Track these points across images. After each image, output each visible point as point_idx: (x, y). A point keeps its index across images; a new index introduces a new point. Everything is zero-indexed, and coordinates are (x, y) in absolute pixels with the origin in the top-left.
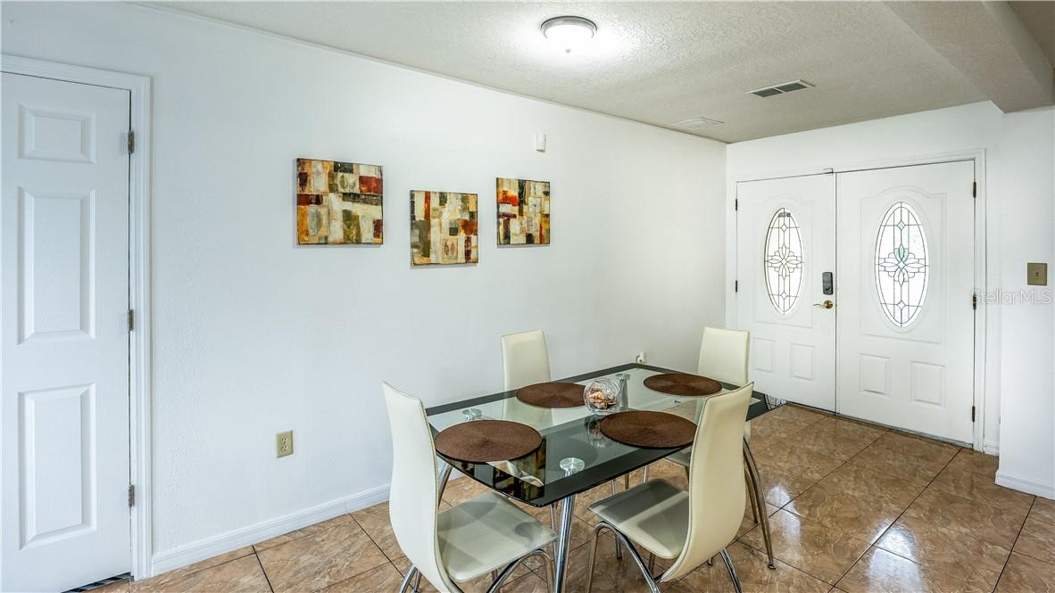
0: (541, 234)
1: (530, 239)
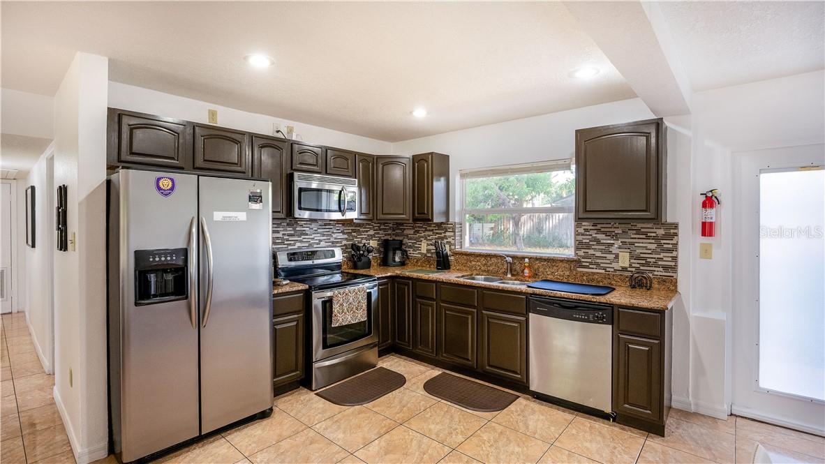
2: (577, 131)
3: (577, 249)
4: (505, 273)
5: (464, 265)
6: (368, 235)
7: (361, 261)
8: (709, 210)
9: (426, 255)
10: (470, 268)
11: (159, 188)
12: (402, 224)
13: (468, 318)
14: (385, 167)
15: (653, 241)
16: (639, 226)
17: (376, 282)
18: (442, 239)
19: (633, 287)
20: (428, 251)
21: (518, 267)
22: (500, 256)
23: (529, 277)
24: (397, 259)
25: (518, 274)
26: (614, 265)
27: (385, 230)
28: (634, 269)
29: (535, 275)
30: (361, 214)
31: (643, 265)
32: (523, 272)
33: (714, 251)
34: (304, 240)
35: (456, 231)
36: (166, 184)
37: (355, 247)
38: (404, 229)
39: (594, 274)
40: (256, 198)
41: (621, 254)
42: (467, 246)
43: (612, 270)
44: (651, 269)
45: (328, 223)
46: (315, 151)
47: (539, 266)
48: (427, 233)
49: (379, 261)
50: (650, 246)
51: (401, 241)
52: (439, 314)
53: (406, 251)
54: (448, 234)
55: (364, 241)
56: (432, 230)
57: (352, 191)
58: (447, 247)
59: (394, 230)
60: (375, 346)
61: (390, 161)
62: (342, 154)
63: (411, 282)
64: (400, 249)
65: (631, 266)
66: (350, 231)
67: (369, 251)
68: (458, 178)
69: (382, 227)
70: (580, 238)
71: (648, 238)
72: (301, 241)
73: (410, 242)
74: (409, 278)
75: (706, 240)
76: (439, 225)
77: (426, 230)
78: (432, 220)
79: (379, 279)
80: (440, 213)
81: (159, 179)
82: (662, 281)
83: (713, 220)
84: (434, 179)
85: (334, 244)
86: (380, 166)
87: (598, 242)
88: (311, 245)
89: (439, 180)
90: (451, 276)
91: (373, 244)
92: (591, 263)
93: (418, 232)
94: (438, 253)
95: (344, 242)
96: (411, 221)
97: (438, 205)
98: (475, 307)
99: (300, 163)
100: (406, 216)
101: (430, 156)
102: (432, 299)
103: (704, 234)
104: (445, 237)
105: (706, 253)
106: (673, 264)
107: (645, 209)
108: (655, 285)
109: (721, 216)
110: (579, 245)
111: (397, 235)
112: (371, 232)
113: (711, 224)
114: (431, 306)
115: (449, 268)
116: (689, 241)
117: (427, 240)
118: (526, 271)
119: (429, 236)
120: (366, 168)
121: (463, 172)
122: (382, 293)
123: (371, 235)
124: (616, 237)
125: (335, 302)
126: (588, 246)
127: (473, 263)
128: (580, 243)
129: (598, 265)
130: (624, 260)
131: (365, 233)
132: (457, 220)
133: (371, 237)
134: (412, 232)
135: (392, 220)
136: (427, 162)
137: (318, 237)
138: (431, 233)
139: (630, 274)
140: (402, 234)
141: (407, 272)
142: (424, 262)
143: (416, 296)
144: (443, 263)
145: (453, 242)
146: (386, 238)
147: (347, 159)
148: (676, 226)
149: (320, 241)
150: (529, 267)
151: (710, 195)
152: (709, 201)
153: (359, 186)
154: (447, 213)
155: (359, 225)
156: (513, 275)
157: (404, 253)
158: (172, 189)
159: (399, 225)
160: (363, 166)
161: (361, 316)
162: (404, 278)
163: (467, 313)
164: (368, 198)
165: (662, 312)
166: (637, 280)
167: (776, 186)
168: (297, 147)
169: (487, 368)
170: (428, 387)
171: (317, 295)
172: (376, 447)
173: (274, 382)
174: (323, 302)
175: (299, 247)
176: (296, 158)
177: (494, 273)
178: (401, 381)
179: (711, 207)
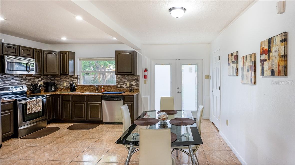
0: (279, 70)
1: (273, 73)
2: (115, 51)
4: (96, 91)
5: (81, 89)
6: (38, 80)
7: (36, 90)
9: (65, 87)
10: (84, 90)
12: (55, 76)
13: (83, 105)
14: (47, 55)
15: (134, 80)
16: (131, 76)
18: (73, 81)
19: (130, 92)
20: (66, 85)
21: (100, 89)
22: (94, 86)
23: (103, 91)
24: (53, 89)
25: (100, 91)
26: (126, 86)
27: (46, 78)
28: (130, 87)
29: (105, 91)
30: (36, 72)
31: (132, 86)
32: (101, 90)
33: (147, 82)
34: (7, 83)
35: (78, 78)
37: (32, 85)
38: (56, 78)
39: (121, 89)
41: (127, 83)
42: (82, 83)
43: (125, 88)
44: (134, 87)
45: (18, 76)
46: (14, 47)
47: (106, 88)
48: (66, 79)
49: (44, 90)
51: (55, 82)
52: (72, 106)
53: (57, 86)
54: (75, 79)
55: (36, 83)
56: (68, 78)
57: (32, 62)
58: (75, 84)
59: (50, 78)
61: (49, 52)
62: (27, 49)
63: (60, 96)
64: (54, 85)
65: (130, 86)
66: (30, 79)
67: (40, 86)
68: (78, 60)
69: (45, 77)
70: (117, 79)
71: (133, 79)
72: (5, 83)
73: (58, 83)
74: (59, 95)
75: (145, 79)
76: (71, 76)
77: (66, 78)
78: (69, 74)
79: (46, 96)
80: (71, 72)
82: (136, 89)
83: (146, 75)
84: (69, 60)
86: (45, 54)
87: (122, 80)
89: (71, 61)
90: (77, 93)
91: (41, 83)
92: (120, 86)
93: (62, 79)
94: (71, 86)
95: (27, 83)
96: (59, 75)
97: (71, 69)
98: (85, 101)
99: (7, 52)
100: (58, 73)
101: (67, 52)
102: (70, 101)
103: (145, 78)
104: (74, 80)
105: (145, 82)
106: (138, 85)
107: (131, 72)
108: (135, 91)
109: (149, 74)
110: (117, 82)
111: (52, 80)
112: (40, 79)
114: (69, 103)
115: (76, 91)
116: (142, 79)
117: (66, 82)
118: (102, 90)
119: (67, 80)
120: (38, 55)
121: (80, 58)
122: (48, 101)
123: (40, 80)
124: (126, 79)
125: (28, 104)
126: (120, 82)
127: (85, 88)
128: (118, 81)
129: (122, 86)
130: (128, 85)
131: (37, 80)
132: (78, 75)
133: (40, 81)
134: (59, 79)
135: (49, 74)
136: (66, 54)
137: (14, 81)
138: (68, 79)
139: (129, 88)
140: (54, 80)
141: (58, 93)
142: (65, 89)
143: (62, 100)
144: (73, 89)
145: (77, 82)
146: (47, 81)
147: (29, 51)
148: (139, 76)
149: (15, 83)
150: (103, 88)
151: (146, 69)
152: (146, 70)
153: (36, 61)
154: (74, 72)
155: (34, 76)
156: (98, 91)
157: (56, 87)
159: (53, 76)
160: (37, 53)
161: (40, 109)
162: (57, 95)
163: (83, 103)
164: (39, 66)
165: (133, 96)
166: (131, 90)
167: (158, 68)
168: (5, 45)
169: (90, 119)
170: (69, 128)
171: (19, 103)
172: (52, 144)
173: (2, 136)
174: (23, 105)
175: (4, 86)
176: (4, 50)
177: (93, 91)
178: (58, 129)
179: (146, 72)
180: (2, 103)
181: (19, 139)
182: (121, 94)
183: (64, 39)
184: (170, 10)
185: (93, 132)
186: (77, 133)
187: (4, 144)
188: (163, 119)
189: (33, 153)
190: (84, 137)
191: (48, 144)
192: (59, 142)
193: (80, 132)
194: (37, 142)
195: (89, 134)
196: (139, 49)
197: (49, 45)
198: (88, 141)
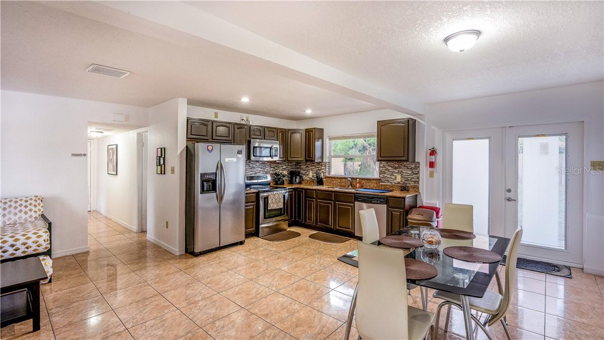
2: (378, 121)
3: (380, 174)
4: (348, 186)
5: (330, 183)
7: (279, 181)
8: (432, 156)
9: (312, 178)
10: (333, 184)
11: (208, 150)
12: (300, 163)
13: (329, 206)
14: (292, 135)
15: (410, 170)
16: (404, 163)
17: (288, 190)
19: (402, 190)
20: (313, 176)
21: (354, 183)
22: (346, 178)
23: (359, 187)
24: (297, 181)
25: (353, 187)
26: (395, 181)
27: (291, 166)
28: (402, 183)
29: (362, 187)
30: (280, 158)
31: (406, 181)
32: (356, 185)
33: (435, 174)
35: (327, 166)
36: (210, 148)
37: (276, 174)
38: (301, 166)
39: (386, 185)
40: (240, 152)
41: (397, 176)
43: (394, 183)
44: (409, 182)
45: (264, 163)
46: (260, 129)
47: (364, 181)
49: (287, 182)
50: (409, 172)
51: (299, 172)
52: (316, 205)
54: (322, 168)
55: (281, 171)
56: (315, 166)
57: (276, 145)
58: (322, 174)
59: (295, 166)
60: (286, 220)
61: (294, 131)
62: (271, 129)
63: (304, 191)
64: (299, 175)
65: (401, 181)
66: (274, 166)
67: (284, 176)
68: (328, 139)
69: (290, 164)
70: (381, 169)
71: (408, 169)
72: (252, 171)
73: (304, 172)
74: (303, 189)
75: (431, 169)
76: (318, 163)
77: (312, 166)
78: (315, 161)
80: (318, 157)
81: (208, 146)
82: (414, 187)
83: (434, 161)
84: (316, 141)
85: (266, 173)
86: (289, 134)
87: (388, 170)
88: (256, 173)
89: (319, 141)
90: (324, 188)
91: (285, 172)
92: (385, 180)
93: (308, 167)
94: (317, 177)
95: (271, 172)
96: (304, 161)
97: (318, 154)
98: (332, 201)
99: (254, 135)
100: (302, 159)
102: (314, 198)
103: (430, 167)
104: (321, 169)
105: (432, 175)
106: (417, 180)
107: (403, 156)
108: (411, 189)
109: (439, 159)
110: (381, 172)
111: (297, 168)
112: (284, 167)
113: (433, 162)
114: (313, 201)
115: (323, 185)
116: (424, 170)
117: (312, 171)
118: (358, 185)
119: (313, 169)
120: (283, 135)
121: (330, 137)
122: (291, 196)
124: (396, 168)
125: (269, 198)
126: (385, 173)
127: (334, 181)
129: (388, 181)
130: (399, 178)
131: (282, 168)
132: (327, 161)
133: (285, 169)
134: (305, 167)
135: (295, 161)
136: (312, 132)
137: (259, 169)
139: (401, 185)
140: (299, 168)
141: (302, 186)
142: (311, 181)
143: (306, 197)
144: (320, 182)
145: (325, 171)
146: (292, 170)
147: (274, 132)
148: (419, 163)
149: (260, 171)
150: (359, 183)
151: (432, 150)
152: (433, 153)
153: (280, 145)
154: (322, 157)
155: (278, 163)
156: (351, 187)
157: (301, 177)
158: (212, 150)
159: (298, 163)
161: (281, 205)
162: (301, 189)
163: (329, 203)
164: (283, 150)
165: (404, 198)
166: (404, 189)
167: (459, 147)
168: (252, 128)
169: (338, 227)
170: (311, 236)
171: (262, 195)
172: (288, 252)
173: (246, 231)
174: (265, 198)
175: (251, 174)
176: (252, 133)
177: (344, 187)
178: (298, 235)
179: (433, 155)
180: (246, 194)
181: (260, 239)
182: (383, 194)
183: (309, 112)
184: (446, 40)
185: (339, 247)
186: (318, 245)
187: (247, 241)
188: (430, 241)
189: (268, 257)
190: (325, 252)
191: (284, 251)
192: (296, 252)
193: (322, 245)
194: (275, 246)
195: (333, 249)
196: (420, 115)
197: (295, 122)
198: (329, 259)
